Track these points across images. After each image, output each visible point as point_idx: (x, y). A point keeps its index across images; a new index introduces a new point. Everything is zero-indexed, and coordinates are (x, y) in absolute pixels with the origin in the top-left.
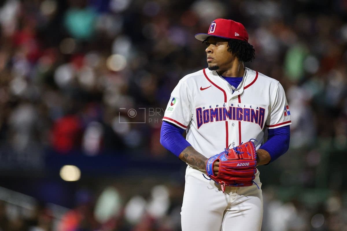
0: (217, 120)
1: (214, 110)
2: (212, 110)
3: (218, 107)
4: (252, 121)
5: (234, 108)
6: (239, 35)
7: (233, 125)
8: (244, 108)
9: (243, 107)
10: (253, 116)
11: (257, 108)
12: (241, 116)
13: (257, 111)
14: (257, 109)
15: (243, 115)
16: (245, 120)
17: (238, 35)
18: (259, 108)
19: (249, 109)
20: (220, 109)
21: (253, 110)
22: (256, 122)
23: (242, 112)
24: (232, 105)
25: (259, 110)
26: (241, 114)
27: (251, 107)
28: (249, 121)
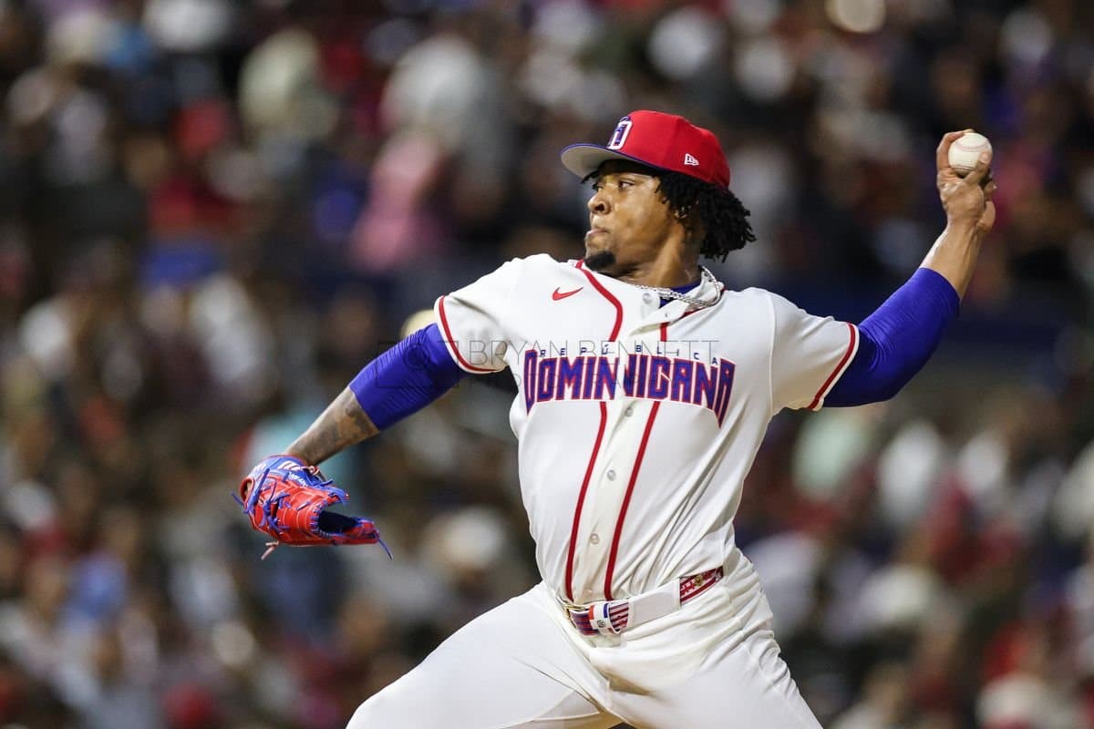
0: (575, 395)
1: (571, 362)
2: (565, 361)
3: (586, 355)
4: (698, 401)
5: (644, 359)
6: (697, 164)
7: (627, 412)
8: (676, 360)
9: (671, 358)
10: (703, 386)
11: (715, 361)
12: (664, 383)
13: (714, 370)
14: (714, 365)
15: (670, 379)
16: (675, 397)
17: (695, 162)
18: (719, 362)
19: (690, 363)
20: (592, 361)
21: (701, 367)
22: (710, 406)
23: (666, 371)
24: (639, 348)
25: (718, 366)
26: (663, 380)
27: (697, 356)
28: (686, 399)
